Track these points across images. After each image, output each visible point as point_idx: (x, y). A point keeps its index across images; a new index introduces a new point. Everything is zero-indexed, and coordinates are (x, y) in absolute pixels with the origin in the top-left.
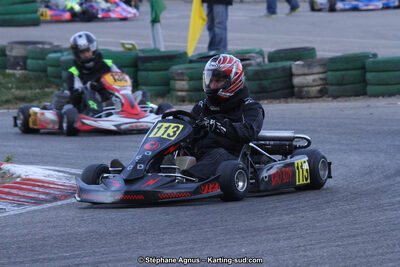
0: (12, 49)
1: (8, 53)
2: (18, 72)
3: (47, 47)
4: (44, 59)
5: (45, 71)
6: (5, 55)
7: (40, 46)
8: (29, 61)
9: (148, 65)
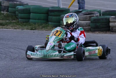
0: (4, 3)
1: (2, 4)
2: (5, 13)
3: (18, 3)
4: (15, 8)
5: (15, 13)
6: (1, 5)
7: (15, 2)
8: (10, 9)
9: (53, 13)
